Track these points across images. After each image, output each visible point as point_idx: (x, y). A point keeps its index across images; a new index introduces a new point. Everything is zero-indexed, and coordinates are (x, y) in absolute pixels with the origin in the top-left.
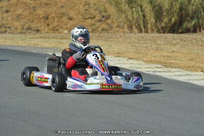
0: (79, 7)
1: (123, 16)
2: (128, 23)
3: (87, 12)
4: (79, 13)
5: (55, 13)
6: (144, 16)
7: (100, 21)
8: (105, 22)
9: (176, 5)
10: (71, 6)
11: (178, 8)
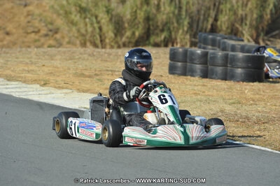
1: (74, 29)
2: (80, 38)
3: (30, 24)
4: (19, 25)
6: (100, 29)
7: (46, 35)
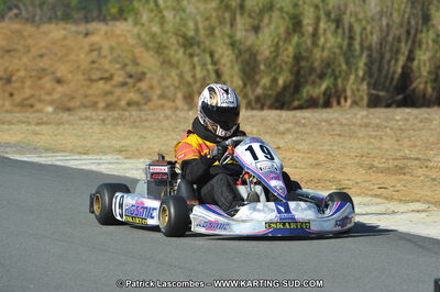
0: (78, 55)
5: (26, 70)
8: (134, 86)
9: (287, 49)
10: (59, 54)
11: (291, 55)
